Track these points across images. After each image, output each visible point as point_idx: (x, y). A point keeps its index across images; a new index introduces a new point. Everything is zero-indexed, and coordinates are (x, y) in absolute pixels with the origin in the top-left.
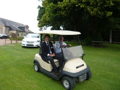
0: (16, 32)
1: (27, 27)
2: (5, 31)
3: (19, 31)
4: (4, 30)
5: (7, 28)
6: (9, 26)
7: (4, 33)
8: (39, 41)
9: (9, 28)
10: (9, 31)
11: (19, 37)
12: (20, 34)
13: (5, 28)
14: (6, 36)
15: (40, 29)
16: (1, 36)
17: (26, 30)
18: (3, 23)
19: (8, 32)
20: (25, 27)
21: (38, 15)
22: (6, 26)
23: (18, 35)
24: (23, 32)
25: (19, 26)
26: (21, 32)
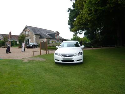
0: (46, 39)
1: (58, 33)
2: (35, 40)
3: (50, 39)
4: (34, 38)
5: (37, 36)
6: (39, 34)
7: (34, 42)
8: (82, 52)
9: (39, 36)
10: (40, 40)
11: (50, 45)
12: (51, 42)
13: (35, 36)
14: (37, 45)
15: (75, 34)
16: (31, 46)
17: (57, 37)
18: (33, 31)
19: (38, 40)
20: (56, 34)
21: (69, 19)
22: (36, 35)
23: (49, 43)
24: (54, 39)
25: (49, 33)
26: (52, 39)
